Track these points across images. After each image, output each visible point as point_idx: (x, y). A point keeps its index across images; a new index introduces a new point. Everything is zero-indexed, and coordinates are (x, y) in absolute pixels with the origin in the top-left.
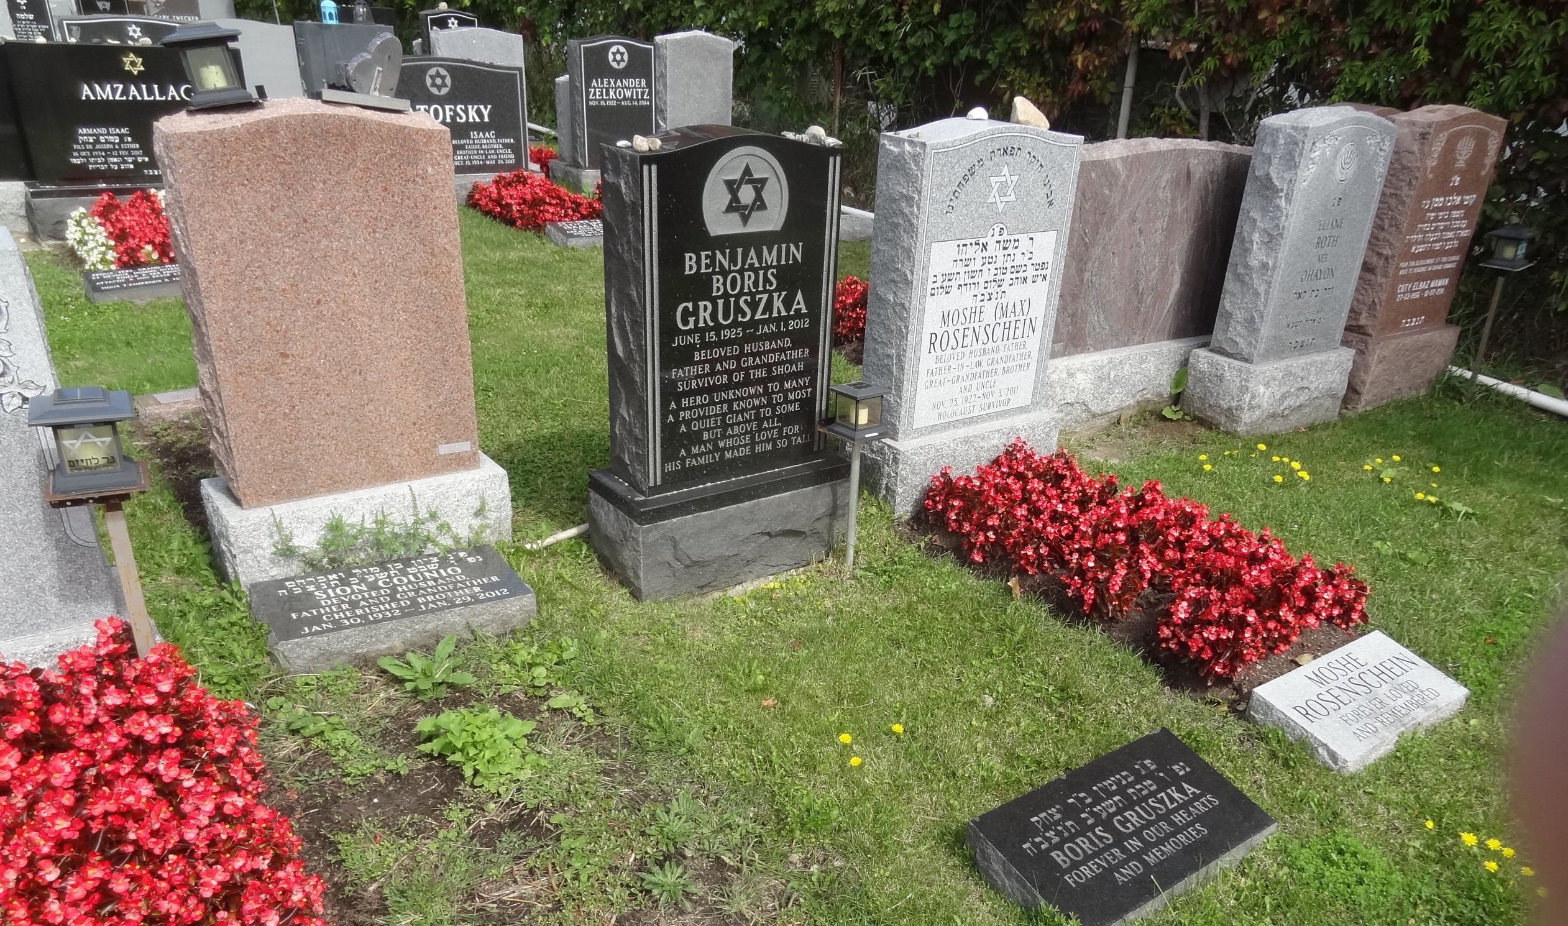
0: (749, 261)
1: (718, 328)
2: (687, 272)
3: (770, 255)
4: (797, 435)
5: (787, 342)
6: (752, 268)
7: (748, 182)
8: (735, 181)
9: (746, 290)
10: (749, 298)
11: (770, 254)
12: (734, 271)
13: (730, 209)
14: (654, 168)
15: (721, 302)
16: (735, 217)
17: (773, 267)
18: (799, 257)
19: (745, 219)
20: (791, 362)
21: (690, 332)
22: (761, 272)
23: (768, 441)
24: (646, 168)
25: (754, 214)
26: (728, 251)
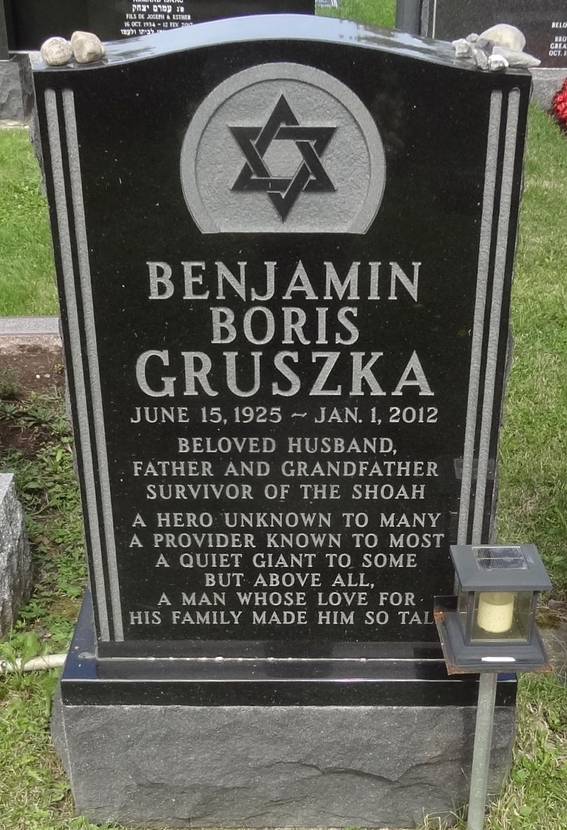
0: (292, 288)
1: (227, 401)
2: (154, 296)
3: (342, 279)
4: (410, 608)
5: (387, 445)
6: (299, 299)
7: (286, 134)
8: (256, 130)
9: (288, 340)
10: (295, 356)
11: (342, 276)
12: (257, 303)
13: (244, 184)
14: (69, 98)
15: (231, 357)
16: (261, 201)
17: (352, 304)
18: (413, 289)
19: (284, 208)
20: (397, 482)
21: (165, 402)
22: (322, 312)
23: (344, 607)
24: (50, 96)
25: (304, 198)
26: (242, 264)
